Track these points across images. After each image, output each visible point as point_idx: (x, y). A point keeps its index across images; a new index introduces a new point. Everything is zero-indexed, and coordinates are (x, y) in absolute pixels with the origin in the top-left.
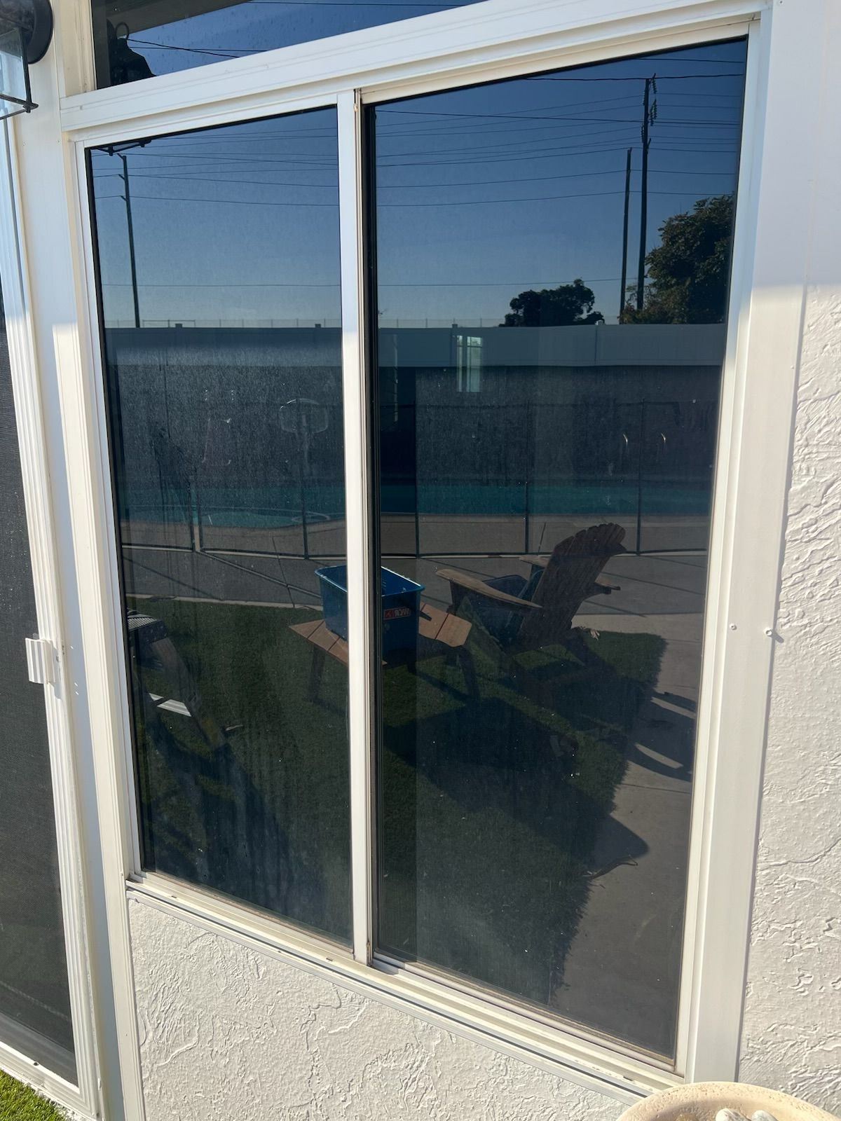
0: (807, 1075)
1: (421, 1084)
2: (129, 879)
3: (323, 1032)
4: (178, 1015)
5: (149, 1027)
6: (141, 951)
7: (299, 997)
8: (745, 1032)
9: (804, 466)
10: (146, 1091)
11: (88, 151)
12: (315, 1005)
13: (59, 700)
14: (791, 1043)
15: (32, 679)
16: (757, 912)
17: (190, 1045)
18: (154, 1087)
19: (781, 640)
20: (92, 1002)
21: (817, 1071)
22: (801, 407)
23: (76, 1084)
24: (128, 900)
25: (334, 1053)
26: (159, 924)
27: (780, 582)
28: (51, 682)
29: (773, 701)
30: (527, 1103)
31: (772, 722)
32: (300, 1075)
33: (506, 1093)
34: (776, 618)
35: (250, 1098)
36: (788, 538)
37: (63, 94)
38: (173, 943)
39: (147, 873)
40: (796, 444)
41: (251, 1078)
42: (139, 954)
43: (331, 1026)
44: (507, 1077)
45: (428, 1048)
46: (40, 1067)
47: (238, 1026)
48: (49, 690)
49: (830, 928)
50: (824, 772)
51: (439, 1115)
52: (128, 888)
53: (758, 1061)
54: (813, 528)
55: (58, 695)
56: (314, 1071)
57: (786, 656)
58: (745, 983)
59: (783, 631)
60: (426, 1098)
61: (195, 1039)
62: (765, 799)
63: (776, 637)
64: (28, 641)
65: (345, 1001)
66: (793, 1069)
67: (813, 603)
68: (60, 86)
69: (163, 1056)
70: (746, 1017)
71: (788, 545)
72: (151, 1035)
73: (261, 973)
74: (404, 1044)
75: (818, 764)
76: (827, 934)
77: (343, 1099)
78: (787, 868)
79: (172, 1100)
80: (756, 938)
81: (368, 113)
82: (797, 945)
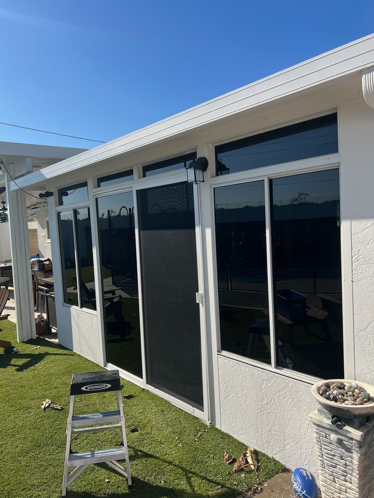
0: (369, 381)
1: (288, 397)
2: (218, 352)
3: (265, 387)
4: (230, 387)
5: (222, 392)
6: (221, 371)
7: (259, 378)
8: (356, 372)
9: (354, 247)
10: (221, 411)
11: (214, 188)
12: (263, 380)
13: (203, 308)
14: (365, 374)
15: (197, 302)
16: (355, 343)
17: (233, 395)
18: (223, 409)
19: (354, 282)
20: (208, 386)
21: (371, 380)
22: (352, 235)
23: (203, 412)
24: (218, 357)
25: (267, 392)
26: (226, 363)
27: (352, 270)
28: (201, 303)
29: (354, 295)
30: (312, 398)
31: (354, 300)
32: (259, 400)
33: (307, 396)
34: (352, 278)
35: (247, 408)
36: (353, 261)
37: (210, 178)
38: (229, 368)
39: (223, 351)
40: (352, 243)
41: (248, 402)
42: (220, 372)
43: (266, 385)
44: (307, 392)
45: (289, 387)
46: (194, 408)
47: (244, 388)
48: (201, 305)
49: (370, 345)
50: (365, 309)
51: (292, 405)
52: (218, 354)
53: (359, 379)
54: (357, 259)
55: (203, 306)
56: (263, 398)
57: (355, 285)
58: (355, 360)
59: (354, 280)
60: (289, 401)
61: (234, 394)
62: (354, 317)
63: (353, 281)
64: (197, 293)
65: (270, 378)
66: (367, 380)
67: (359, 274)
68: (209, 176)
69: (226, 400)
70: (356, 368)
71: (353, 262)
72: (223, 394)
73: (250, 373)
74: (283, 387)
75: (363, 308)
76: (369, 346)
77: (269, 405)
78: (360, 332)
79: (228, 412)
80: (356, 349)
81: (271, 181)
82: (364, 349)
